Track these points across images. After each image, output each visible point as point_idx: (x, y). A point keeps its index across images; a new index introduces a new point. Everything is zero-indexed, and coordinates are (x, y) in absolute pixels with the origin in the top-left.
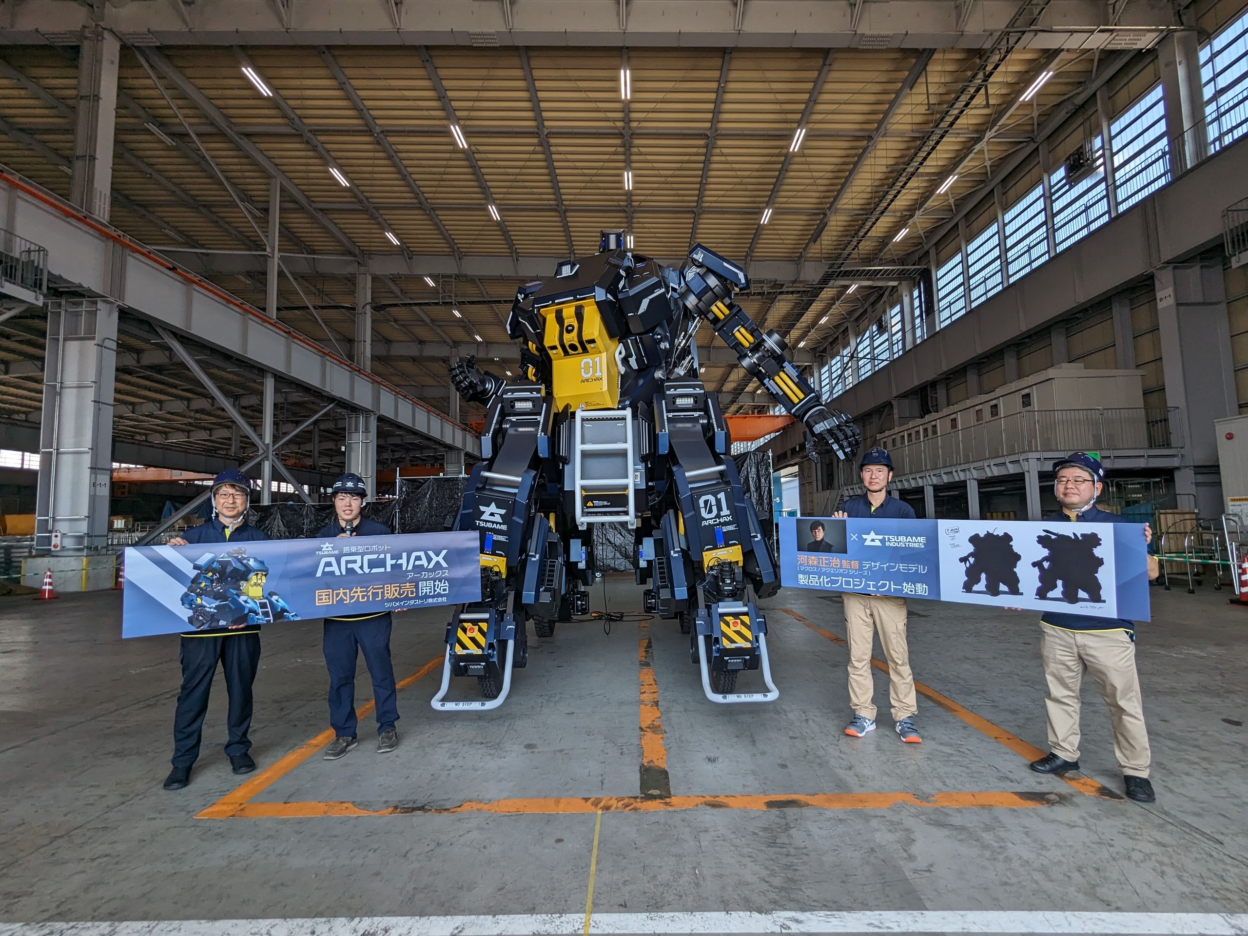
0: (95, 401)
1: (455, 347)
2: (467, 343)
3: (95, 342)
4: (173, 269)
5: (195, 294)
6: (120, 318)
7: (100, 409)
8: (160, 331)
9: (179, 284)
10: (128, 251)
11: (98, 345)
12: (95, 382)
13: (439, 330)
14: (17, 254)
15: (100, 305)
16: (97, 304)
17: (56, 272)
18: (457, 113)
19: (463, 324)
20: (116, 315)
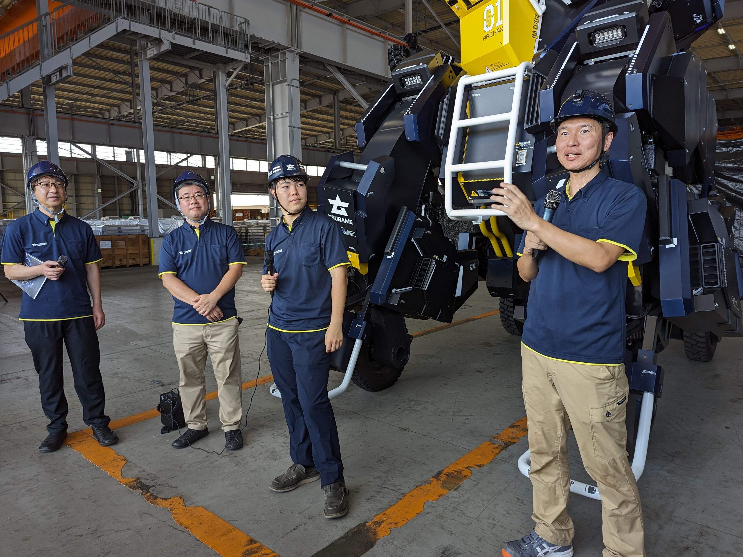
0: (290, 126)
3: (287, 83)
4: (330, 15)
5: (348, 32)
6: (300, 62)
7: (293, 132)
8: (329, 68)
9: (337, 27)
10: (300, 8)
11: (288, 85)
12: (289, 113)
14: (236, 28)
15: (288, 55)
16: (285, 54)
17: (258, 35)
20: (297, 60)
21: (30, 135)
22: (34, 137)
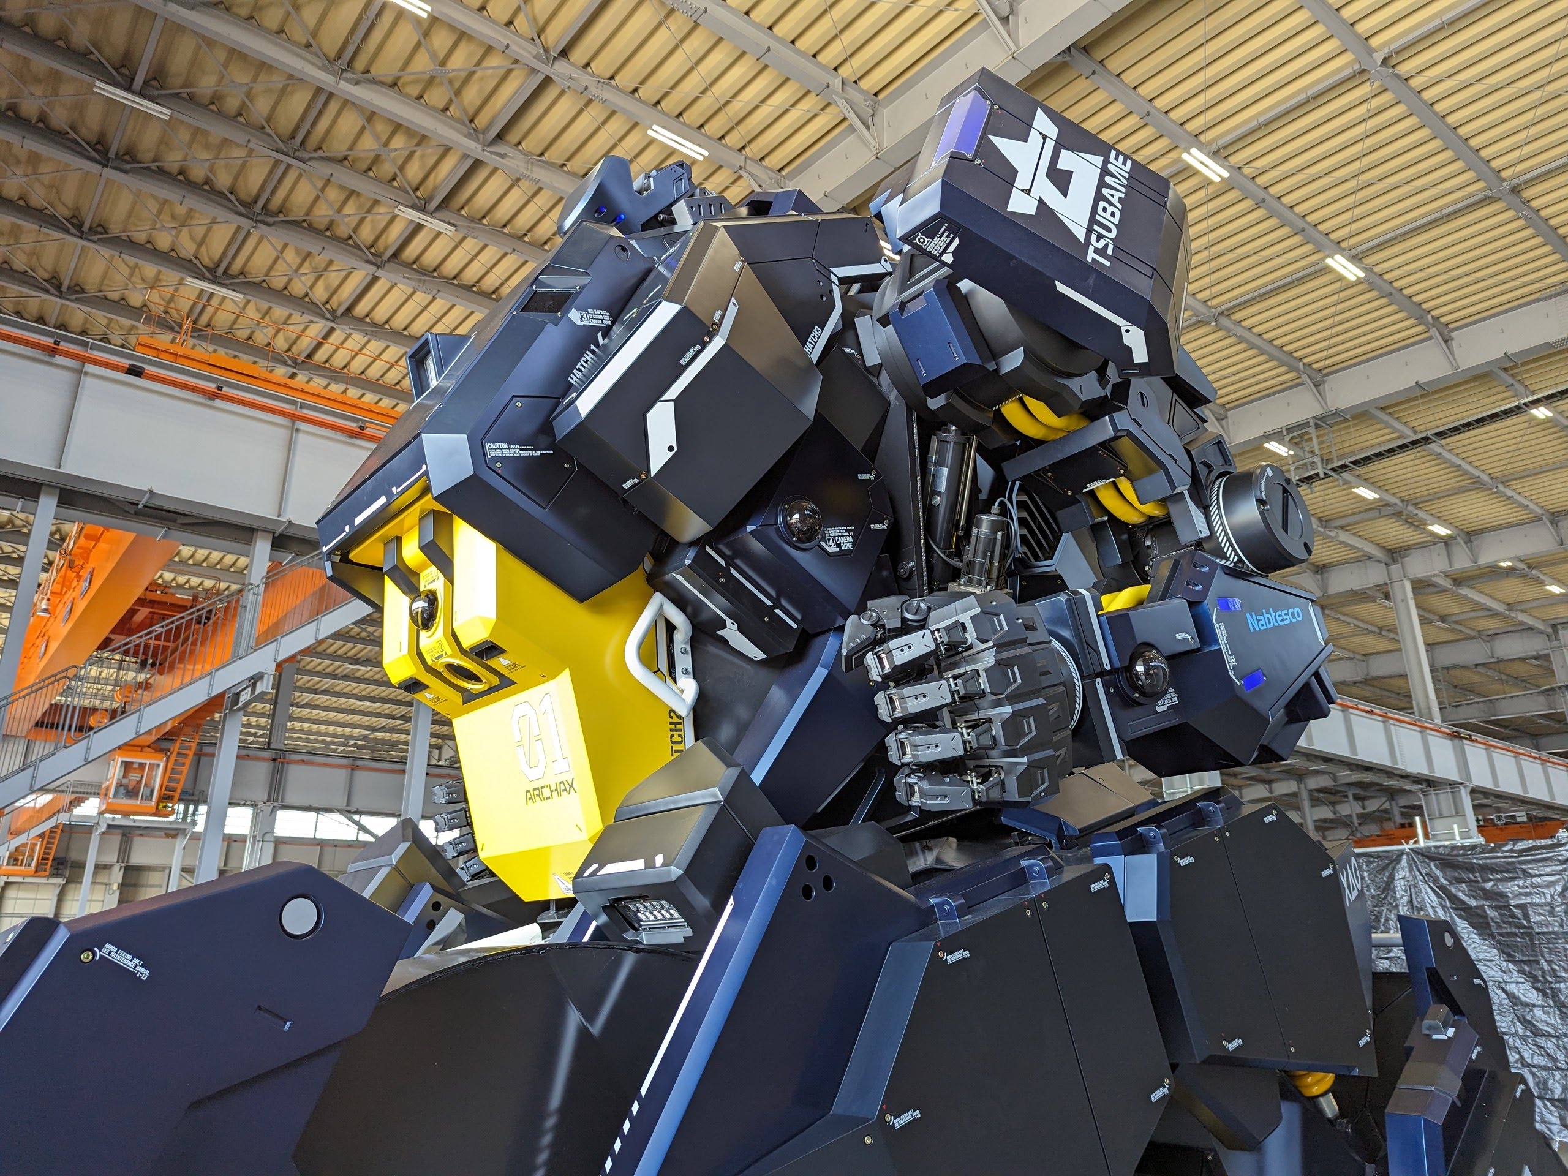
1: (1395, 561)
2: (1422, 546)
13: (1343, 536)
18: (1189, 127)
19: (1390, 510)
21: (269, 800)
22: (276, 804)
